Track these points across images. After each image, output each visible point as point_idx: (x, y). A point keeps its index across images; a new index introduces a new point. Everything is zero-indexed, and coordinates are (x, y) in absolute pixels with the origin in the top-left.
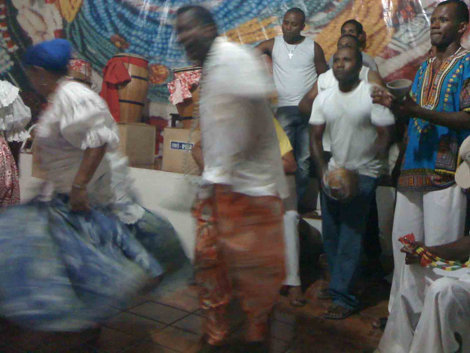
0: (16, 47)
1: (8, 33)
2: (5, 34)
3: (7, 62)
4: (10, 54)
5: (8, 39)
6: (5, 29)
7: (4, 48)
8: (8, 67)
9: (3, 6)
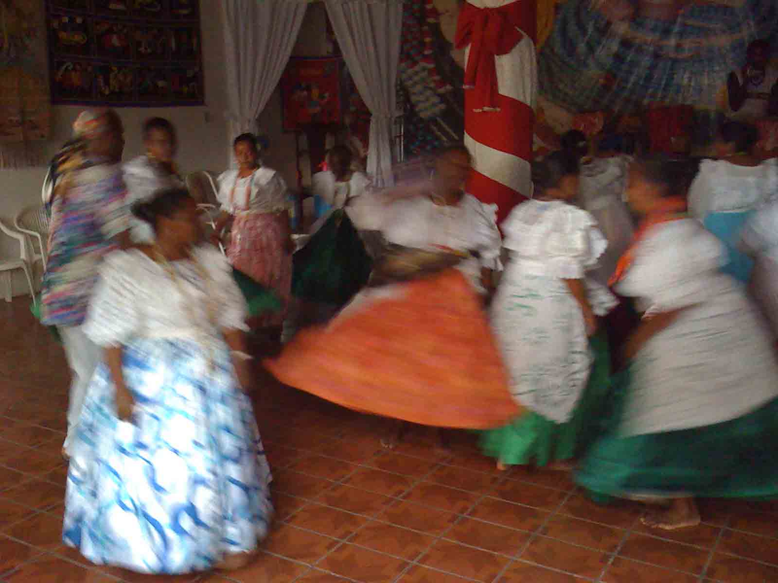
0: (449, 87)
1: (437, 71)
2: (431, 72)
3: (434, 105)
4: (439, 95)
5: (437, 78)
6: (432, 66)
7: (431, 89)
8: (436, 110)
9: (428, 40)
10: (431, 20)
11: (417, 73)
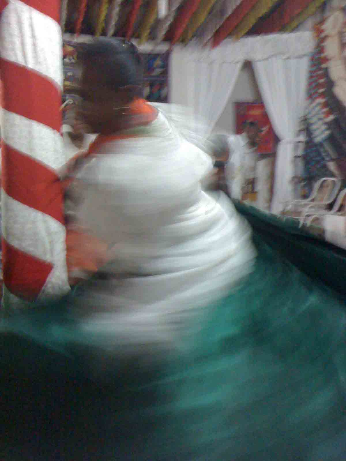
0: (331, 118)
1: (326, 104)
2: (322, 106)
3: (323, 132)
4: (326, 123)
5: (325, 110)
6: (323, 101)
7: (321, 119)
8: (324, 136)
9: (322, 81)
10: (324, 66)
11: (314, 108)
